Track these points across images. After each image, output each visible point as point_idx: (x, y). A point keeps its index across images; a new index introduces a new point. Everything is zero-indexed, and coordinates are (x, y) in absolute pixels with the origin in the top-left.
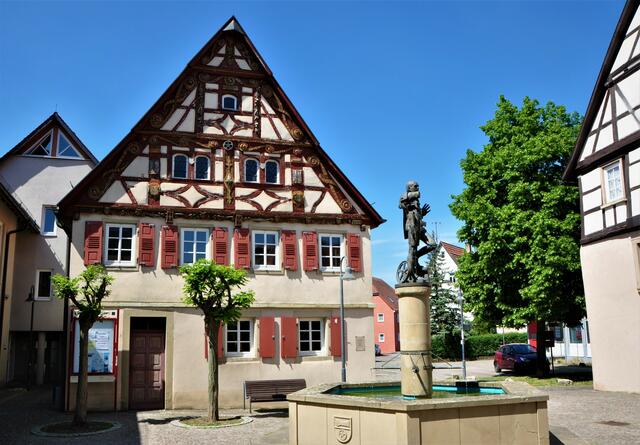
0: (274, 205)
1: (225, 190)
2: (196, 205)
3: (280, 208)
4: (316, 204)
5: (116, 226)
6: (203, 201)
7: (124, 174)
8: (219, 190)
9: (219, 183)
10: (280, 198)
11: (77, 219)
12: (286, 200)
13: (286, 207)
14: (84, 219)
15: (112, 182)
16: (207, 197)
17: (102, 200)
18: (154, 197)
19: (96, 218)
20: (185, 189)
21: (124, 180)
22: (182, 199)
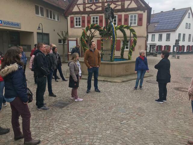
0: (115, 7)
1: (102, 4)
2: (95, 10)
3: (117, 8)
4: (129, 5)
5: (77, 17)
6: (96, 8)
7: (77, 3)
8: (100, 5)
9: (100, 3)
10: (117, 5)
11: (68, 16)
12: (119, 5)
13: (119, 7)
14: (70, 16)
15: (75, 6)
16: (98, 7)
17: (73, 11)
18: (84, 9)
19: (72, 16)
20: (92, 5)
21: (77, 5)
22: (91, 9)
